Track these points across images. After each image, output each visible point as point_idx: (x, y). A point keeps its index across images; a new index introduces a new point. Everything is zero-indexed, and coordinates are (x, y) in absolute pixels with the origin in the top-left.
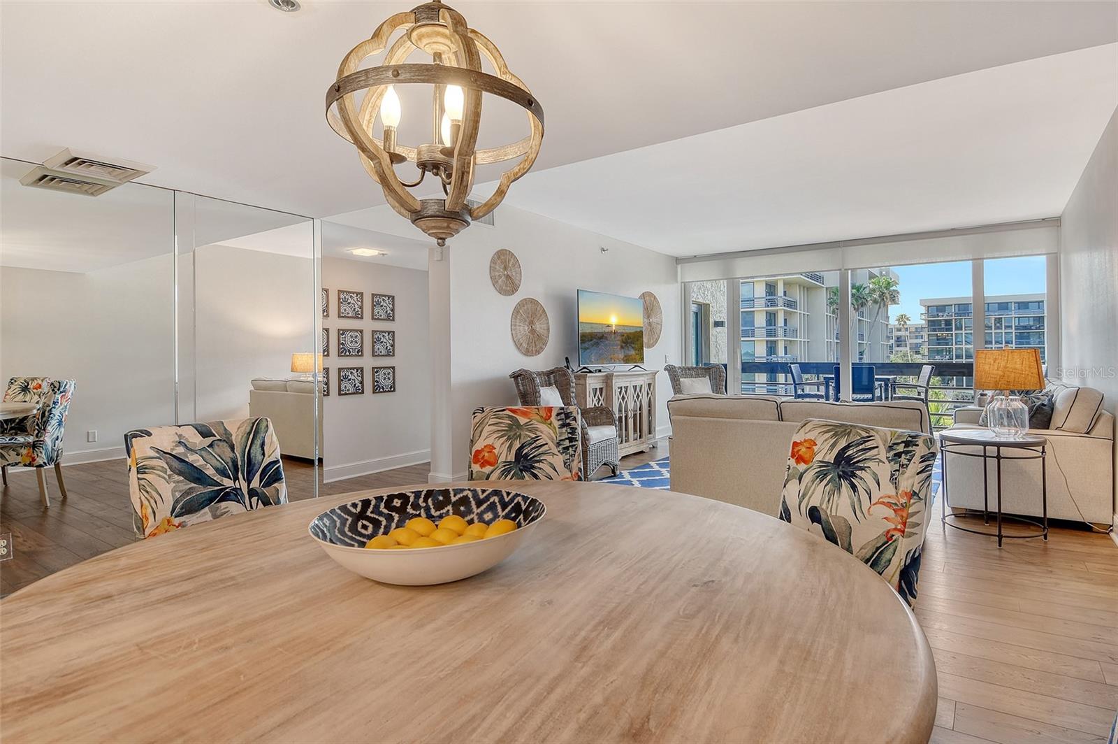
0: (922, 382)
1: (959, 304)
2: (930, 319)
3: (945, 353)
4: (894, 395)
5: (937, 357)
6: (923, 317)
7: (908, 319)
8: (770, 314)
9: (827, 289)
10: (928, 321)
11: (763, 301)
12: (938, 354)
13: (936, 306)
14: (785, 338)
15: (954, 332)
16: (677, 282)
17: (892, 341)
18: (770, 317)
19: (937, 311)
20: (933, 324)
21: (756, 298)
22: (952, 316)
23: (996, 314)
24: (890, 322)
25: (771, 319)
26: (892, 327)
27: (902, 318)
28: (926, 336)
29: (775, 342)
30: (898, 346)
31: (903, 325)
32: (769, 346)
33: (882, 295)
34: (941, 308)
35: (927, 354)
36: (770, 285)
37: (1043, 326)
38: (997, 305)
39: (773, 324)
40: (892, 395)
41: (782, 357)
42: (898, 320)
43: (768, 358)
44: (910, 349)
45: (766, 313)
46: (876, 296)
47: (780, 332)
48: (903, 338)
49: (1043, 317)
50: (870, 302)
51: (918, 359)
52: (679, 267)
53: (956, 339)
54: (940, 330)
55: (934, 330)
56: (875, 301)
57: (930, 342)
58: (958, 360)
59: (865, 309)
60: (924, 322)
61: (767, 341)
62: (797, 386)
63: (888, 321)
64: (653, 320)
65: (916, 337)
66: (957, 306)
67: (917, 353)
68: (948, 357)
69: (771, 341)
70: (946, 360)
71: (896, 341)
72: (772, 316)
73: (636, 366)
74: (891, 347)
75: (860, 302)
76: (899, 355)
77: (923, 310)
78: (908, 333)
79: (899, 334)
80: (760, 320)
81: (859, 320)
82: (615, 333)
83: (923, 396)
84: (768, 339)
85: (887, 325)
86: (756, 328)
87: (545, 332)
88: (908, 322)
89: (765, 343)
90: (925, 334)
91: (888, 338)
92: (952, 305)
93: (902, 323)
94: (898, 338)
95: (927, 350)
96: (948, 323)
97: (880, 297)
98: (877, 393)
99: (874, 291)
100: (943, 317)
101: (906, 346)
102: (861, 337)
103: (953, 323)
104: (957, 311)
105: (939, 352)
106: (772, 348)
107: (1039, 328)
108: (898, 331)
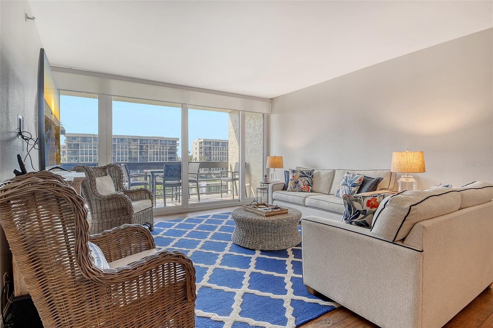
1: (82, 137)
2: (68, 143)
5: (72, 161)
13: (72, 137)
15: (80, 149)
19: (72, 139)
20: (69, 145)
22: (79, 142)
49: (116, 145)
53: (81, 153)
55: (70, 148)
60: (65, 144)
82: (54, 124)
90: (67, 150)
92: (79, 137)
94: (63, 152)
95: (67, 157)
96: (77, 145)
100: (75, 142)
103: (80, 145)
104: (81, 140)
105: (72, 158)
108: (63, 148)
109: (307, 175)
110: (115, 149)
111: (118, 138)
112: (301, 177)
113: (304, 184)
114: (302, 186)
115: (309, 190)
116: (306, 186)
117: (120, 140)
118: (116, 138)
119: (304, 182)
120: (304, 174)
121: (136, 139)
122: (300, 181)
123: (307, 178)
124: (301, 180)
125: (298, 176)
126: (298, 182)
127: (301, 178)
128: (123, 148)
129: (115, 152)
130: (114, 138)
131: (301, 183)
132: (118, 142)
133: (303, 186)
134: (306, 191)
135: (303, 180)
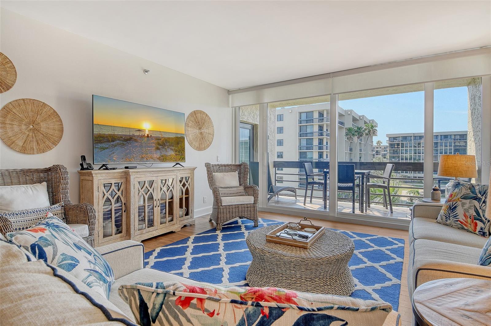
0: (386, 175)
1: (403, 137)
2: (390, 143)
3: (396, 158)
4: (368, 184)
5: (393, 160)
6: (388, 142)
7: (381, 143)
8: (320, 139)
9: (346, 128)
10: (390, 144)
11: (317, 134)
12: (393, 158)
13: (393, 137)
14: (326, 151)
15: (400, 149)
16: (228, 106)
17: (374, 153)
18: (320, 141)
19: (393, 140)
20: (392, 145)
21: (314, 132)
22: (400, 141)
23: (418, 141)
24: (374, 144)
25: (321, 141)
26: (374, 146)
27: (379, 142)
28: (389, 150)
29: (322, 152)
30: (377, 155)
31: (379, 146)
32: (320, 154)
33: (369, 131)
34: (395, 138)
35: (389, 158)
36: (321, 126)
37: (438, 146)
38: (419, 137)
39: (322, 144)
40: (366, 184)
41: (325, 159)
42: (377, 143)
43: (319, 159)
44: (382, 156)
45: (319, 139)
46: (367, 132)
47: (325, 148)
48: (379, 151)
49: (438, 142)
50: (364, 135)
51: (385, 160)
52: (230, 96)
53: (401, 152)
54: (395, 148)
55: (392, 148)
56: (367, 134)
57: (390, 153)
58: (402, 161)
59: (362, 138)
60: (388, 144)
61: (319, 152)
62: (308, 177)
63: (372, 144)
64: (204, 130)
65: (385, 151)
66: (402, 137)
67: (385, 158)
68: (398, 160)
69: (321, 152)
70: (397, 161)
71: (376, 153)
72: (321, 140)
73: (177, 164)
74: (374, 155)
75: (360, 134)
76: (377, 159)
77: (388, 139)
78: (381, 149)
79: (377, 149)
80: (316, 142)
81: (360, 143)
82: (148, 136)
83: (386, 185)
84: (319, 151)
85: (372, 145)
86: (314, 146)
87: (57, 133)
88: (381, 144)
89: (318, 152)
90: (388, 149)
91: (372, 151)
92: (400, 137)
93: (379, 144)
94: (377, 151)
95: (389, 157)
96: (398, 145)
97: (368, 132)
98: (357, 182)
99: (366, 129)
100: (396, 142)
101: (380, 155)
102: (361, 150)
103: (400, 144)
104: (402, 140)
105: (394, 157)
106: (321, 155)
107: (436, 147)
108: (377, 148)
109: (479, 196)
110: (437, 147)
111: (441, 135)
112: (465, 198)
113: (467, 214)
114: (461, 218)
115: (476, 229)
116: (469, 220)
117: (443, 137)
118: (438, 136)
119: (466, 211)
120: (474, 192)
121: (464, 135)
122: (460, 206)
123: (476, 203)
124: (463, 205)
125: (459, 196)
126: (455, 207)
127: (464, 201)
128: (447, 146)
129: (437, 150)
130: (437, 136)
131: (460, 211)
132: (441, 139)
133: (464, 218)
134: (470, 229)
135: (466, 206)
